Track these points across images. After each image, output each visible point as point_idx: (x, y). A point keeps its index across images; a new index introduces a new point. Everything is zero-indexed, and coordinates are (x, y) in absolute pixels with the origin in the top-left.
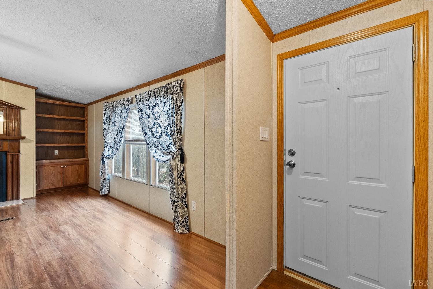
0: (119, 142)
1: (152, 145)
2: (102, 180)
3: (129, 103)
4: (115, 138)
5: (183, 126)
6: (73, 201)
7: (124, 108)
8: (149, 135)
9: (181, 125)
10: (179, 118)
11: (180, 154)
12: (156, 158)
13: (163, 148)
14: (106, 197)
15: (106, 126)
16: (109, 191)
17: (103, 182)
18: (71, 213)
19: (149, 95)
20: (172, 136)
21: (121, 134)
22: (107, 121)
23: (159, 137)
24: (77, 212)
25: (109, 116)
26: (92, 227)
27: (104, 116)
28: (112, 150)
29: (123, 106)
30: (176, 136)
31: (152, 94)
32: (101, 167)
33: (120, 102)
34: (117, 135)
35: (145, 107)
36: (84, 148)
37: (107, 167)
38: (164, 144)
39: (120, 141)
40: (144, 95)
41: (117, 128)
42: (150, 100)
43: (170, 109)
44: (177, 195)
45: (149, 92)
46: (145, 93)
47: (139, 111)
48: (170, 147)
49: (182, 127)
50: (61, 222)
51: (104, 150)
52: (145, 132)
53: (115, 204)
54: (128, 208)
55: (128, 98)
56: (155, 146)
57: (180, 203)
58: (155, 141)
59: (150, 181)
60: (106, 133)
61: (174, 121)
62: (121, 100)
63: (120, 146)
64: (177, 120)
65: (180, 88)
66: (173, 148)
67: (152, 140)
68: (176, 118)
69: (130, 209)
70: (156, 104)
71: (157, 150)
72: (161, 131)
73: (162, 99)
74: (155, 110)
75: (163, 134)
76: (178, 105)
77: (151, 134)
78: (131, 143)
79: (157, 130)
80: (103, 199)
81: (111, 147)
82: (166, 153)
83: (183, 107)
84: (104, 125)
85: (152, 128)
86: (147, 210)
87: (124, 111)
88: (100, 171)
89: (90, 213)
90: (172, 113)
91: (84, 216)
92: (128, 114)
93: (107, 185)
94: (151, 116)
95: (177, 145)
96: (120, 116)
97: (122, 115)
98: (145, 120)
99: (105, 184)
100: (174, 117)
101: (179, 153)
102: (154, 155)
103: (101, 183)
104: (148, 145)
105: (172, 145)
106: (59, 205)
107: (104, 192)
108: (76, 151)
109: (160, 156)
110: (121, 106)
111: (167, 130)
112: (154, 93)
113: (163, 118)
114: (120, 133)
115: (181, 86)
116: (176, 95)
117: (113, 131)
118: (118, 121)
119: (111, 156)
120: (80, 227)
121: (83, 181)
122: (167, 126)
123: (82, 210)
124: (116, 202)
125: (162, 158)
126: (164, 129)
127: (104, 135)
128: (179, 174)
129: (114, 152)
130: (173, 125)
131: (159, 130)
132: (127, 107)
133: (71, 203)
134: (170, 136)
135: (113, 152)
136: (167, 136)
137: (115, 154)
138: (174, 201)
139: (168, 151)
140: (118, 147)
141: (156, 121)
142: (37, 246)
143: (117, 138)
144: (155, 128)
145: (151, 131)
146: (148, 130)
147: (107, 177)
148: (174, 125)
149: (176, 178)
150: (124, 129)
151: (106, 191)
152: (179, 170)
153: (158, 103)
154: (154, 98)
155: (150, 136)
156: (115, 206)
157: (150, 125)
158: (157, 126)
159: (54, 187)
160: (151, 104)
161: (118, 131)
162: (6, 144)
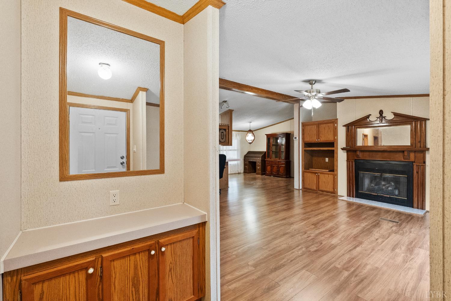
142: (379, 250)
162: (412, 155)
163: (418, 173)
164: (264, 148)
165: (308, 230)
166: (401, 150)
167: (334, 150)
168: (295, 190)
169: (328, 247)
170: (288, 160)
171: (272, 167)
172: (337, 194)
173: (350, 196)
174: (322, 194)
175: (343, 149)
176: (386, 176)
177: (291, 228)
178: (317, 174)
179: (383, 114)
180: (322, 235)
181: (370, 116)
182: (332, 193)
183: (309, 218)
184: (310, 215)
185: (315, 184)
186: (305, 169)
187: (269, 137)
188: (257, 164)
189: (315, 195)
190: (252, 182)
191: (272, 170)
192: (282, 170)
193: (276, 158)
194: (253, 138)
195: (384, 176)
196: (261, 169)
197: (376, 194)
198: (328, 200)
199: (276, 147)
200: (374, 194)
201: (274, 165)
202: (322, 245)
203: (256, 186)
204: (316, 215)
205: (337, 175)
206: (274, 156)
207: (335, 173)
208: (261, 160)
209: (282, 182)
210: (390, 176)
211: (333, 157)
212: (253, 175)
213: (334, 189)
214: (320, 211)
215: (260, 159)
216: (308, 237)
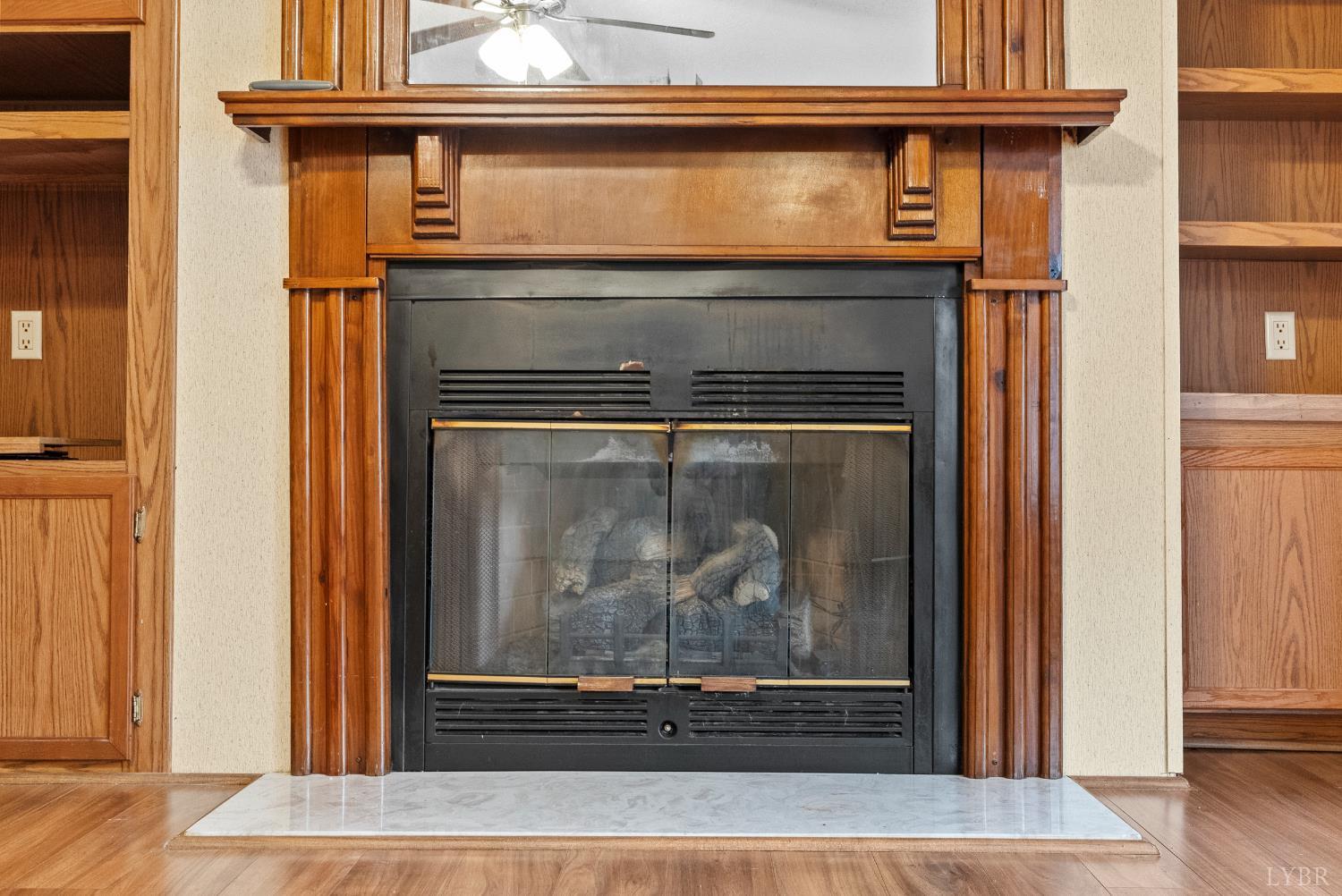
173: (326, 766)
197: (622, 684)
207: (140, 460)
213: (114, 693)
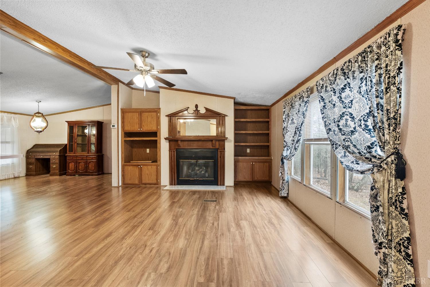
0: (297, 142)
1: (340, 145)
2: (281, 181)
3: (308, 94)
4: (293, 137)
5: (402, 111)
6: (256, 196)
7: (303, 101)
8: (334, 131)
9: (398, 110)
10: (394, 97)
11: (395, 162)
12: (347, 166)
13: (358, 151)
14: (285, 199)
15: (285, 125)
16: (288, 194)
17: (283, 183)
18: (252, 209)
19: (335, 76)
20: (377, 131)
21: (300, 132)
22: (286, 119)
23: (351, 134)
24: (257, 209)
25: (288, 114)
26: (265, 232)
27: (284, 114)
28: (290, 150)
29: (301, 100)
30: (385, 131)
31: (340, 72)
32: (280, 168)
33: (298, 96)
34: (295, 134)
35: (329, 93)
36: (268, 147)
37: (286, 169)
38: (361, 144)
39: (298, 140)
40: (327, 79)
41: (296, 125)
42: (336, 82)
43: (371, 87)
44: (387, 235)
45: (335, 70)
46: (329, 74)
47: (321, 100)
48: (373, 150)
49: (400, 114)
50: (243, 217)
51: (284, 150)
52: (328, 127)
53: (292, 211)
54: (306, 221)
55: (307, 88)
56: (343, 147)
57: (393, 252)
58: (344, 140)
59: (335, 195)
60: (285, 132)
61: (382, 106)
62: (299, 93)
63: (298, 147)
64: (388, 103)
65: (397, 41)
66: (378, 151)
67: (339, 138)
68: (386, 99)
69: (309, 223)
70: (346, 85)
71: (347, 154)
72: (355, 124)
73: (357, 73)
74: (343, 95)
75: (358, 128)
76: (392, 75)
77: (336, 129)
78: (311, 143)
79: (348, 123)
80: (282, 201)
81: (289, 147)
82: (364, 158)
83: (402, 76)
84: (283, 123)
85: (339, 121)
86: (330, 233)
87: (303, 104)
88: (280, 172)
89: (267, 214)
90: (377, 91)
91: (261, 216)
92: (307, 107)
93: (286, 187)
94: (338, 104)
95: (389, 146)
96: (299, 112)
97: (301, 110)
98: (329, 111)
99: (284, 186)
100: (381, 98)
101: (392, 161)
102: (342, 160)
103: (280, 184)
104: (332, 145)
105: (376, 145)
106: (246, 198)
107: (284, 193)
108: (262, 150)
109: (353, 162)
110: (300, 100)
111: (366, 121)
112: (342, 69)
113: (358, 104)
114: (298, 131)
115: (399, 37)
116: (387, 57)
117: (291, 129)
118: (296, 118)
119: (289, 157)
120: (255, 228)
121: (267, 179)
122: (366, 114)
123: (261, 209)
124: (294, 209)
125: (357, 165)
126: (360, 120)
127: (283, 134)
128: (391, 198)
129: (292, 152)
130: (380, 111)
131: (352, 124)
132: (305, 99)
133: (255, 198)
134: (372, 130)
135: (290, 152)
136: (367, 131)
137: (293, 155)
138: (381, 244)
139: (368, 155)
140: (296, 147)
141: (346, 110)
142: (220, 235)
143: (295, 137)
144: (344, 120)
145: (337, 125)
146: (333, 124)
147: (286, 179)
148: (382, 111)
149: (386, 205)
150: (302, 126)
151: (285, 194)
152: (393, 191)
153: (349, 83)
154: (343, 78)
155: (336, 133)
156: (292, 213)
157: (335, 117)
158: (348, 117)
159: (246, 180)
160: (338, 87)
161: (296, 129)
162: (217, 143)
163: (220, 157)
164: (64, 140)
165: (148, 239)
166: (210, 139)
167: (156, 141)
168: (113, 188)
169: (178, 255)
170: (100, 154)
171: (77, 163)
172: (160, 185)
173: (172, 185)
174: (146, 187)
175: (166, 139)
176: (200, 162)
177: (124, 245)
178: (139, 167)
179: (198, 108)
180: (165, 240)
181: (189, 109)
182: (155, 184)
183: (142, 222)
184: (141, 217)
185: (137, 177)
186: (125, 163)
187: (72, 125)
188: (51, 162)
189: (138, 190)
190: (43, 188)
191: (76, 168)
192: (92, 166)
193: (83, 151)
194: (44, 125)
195: (199, 162)
196: (58, 168)
198: (153, 193)
199: (83, 138)
200: (192, 179)
201: (80, 161)
202: (171, 255)
203: (51, 193)
204: (149, 215)
205: (160, 165)
206: (79, 149)
207: (158, 163)
208: (60, 155)
209: (92, 181)
210: (202, 162)
211: (156, 147)
212: (44, 177)
213: (157, 179)
214: (150, 208)
215: (58, 154)
216: (151, 251)
